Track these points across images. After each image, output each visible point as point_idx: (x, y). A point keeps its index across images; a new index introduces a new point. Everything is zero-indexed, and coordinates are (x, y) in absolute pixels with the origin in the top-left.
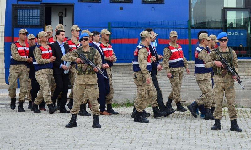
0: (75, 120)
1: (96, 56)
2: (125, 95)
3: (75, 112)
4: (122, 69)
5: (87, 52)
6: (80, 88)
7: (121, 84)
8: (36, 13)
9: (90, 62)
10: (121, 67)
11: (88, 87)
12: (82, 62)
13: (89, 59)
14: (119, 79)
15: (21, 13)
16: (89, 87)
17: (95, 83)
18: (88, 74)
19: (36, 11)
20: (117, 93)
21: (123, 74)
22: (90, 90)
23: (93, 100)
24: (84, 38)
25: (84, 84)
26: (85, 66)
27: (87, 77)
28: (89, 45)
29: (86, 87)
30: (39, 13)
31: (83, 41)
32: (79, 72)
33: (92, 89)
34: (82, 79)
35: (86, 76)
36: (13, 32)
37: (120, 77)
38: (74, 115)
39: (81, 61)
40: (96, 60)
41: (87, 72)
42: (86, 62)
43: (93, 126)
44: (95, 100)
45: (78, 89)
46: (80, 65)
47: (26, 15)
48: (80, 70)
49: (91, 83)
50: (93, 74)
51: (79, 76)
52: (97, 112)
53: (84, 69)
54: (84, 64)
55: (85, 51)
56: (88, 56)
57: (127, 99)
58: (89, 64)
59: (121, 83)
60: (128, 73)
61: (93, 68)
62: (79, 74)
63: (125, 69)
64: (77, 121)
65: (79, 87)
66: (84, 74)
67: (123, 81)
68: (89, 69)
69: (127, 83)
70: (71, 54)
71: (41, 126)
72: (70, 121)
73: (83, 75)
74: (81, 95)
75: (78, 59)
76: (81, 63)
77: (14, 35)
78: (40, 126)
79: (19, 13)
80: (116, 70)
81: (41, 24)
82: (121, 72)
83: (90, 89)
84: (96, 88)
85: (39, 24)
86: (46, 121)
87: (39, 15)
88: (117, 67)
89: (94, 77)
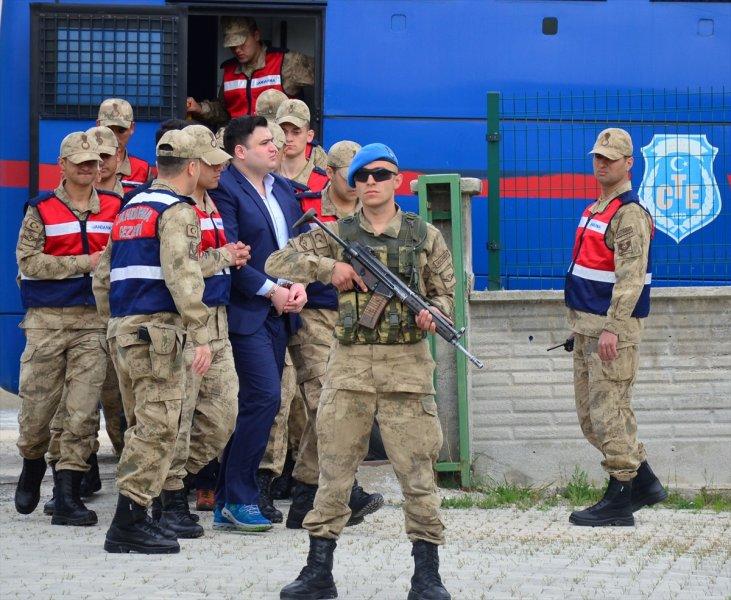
0: (328, 565)
1: (429, 254)
2: (565, 446)
3: (326, 528)
5: (384, 238)
6: (350, 410)
7: (547, 390)
8: (144, 48)
9: (401, 287)
10: (544, 310)
11: (389, 408)
12: (362, 285)
13: (395, 270)
14: (538, 370)
15: (74, 46)
16: (392, 406)
17: (423, 386)
18: (390, 342)
19: (144, 37)
20: (526, 435)
21: (556, 343)
22: (400, 420)
23: (414, 469)
24: (369, 167)
25: (372, 390)
26: (374, 306)
27: (385, 359)
29: (377, 407)
30: (156, 48)
31: (365, 180)
32: (348, 331)
33: (408, 413)
34: (360, 366)
35: (380, 350)
36: (34, 139)
37: (540, 360)
38: (322, 539)
39: (358, 278)
40: (427, 274)
41: (384, 335)
42: (379, 286)
44: (423, 470)
45: (338, 416)
46: (350, 298)
47: (97, 57)
48: (349, 322)
49: (402, 388)
50: (413, 342)
51: (346, 350)
52: (432, 529)
53: (369, 318)
54: (371, 292)
55: (378, 229)
56: (392, 257)
57: (577, 469)
58: (396, 297)
59: (548, 388)
61: (413, 313)
62: (346, 343)
64: (337, 572)
65: (344, 403)
66: (369, 342)
67: (555, 380)
68: (394, 320)
70: (309, 246)
71: (163, 592)
72: (304, 571)
73: (365, 349)
74: (357, 442)
75: (342, 271)
76: (356, 289)
77: (41, 158)
78: (159, 592)
79: (62, 46)
80: (525, 322)
81: (167, 99)
82: (545, 334)
84: (425, 413)
85: (156, 102)
86: (189, 570)
87: (156, 59)
88: (527, 312)
89: (419, 359)
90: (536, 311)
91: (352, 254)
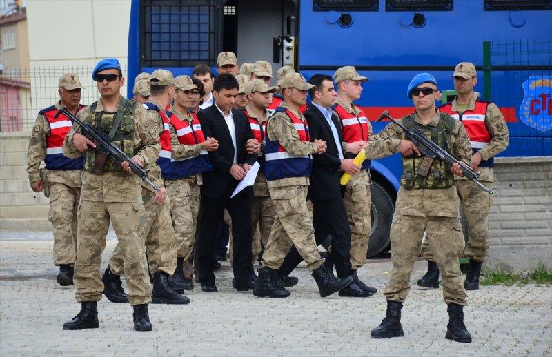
0: (398, 317)
1: (456, 136)
2: (533, 249)
3: (397, 296)
4: (525, 176)
5: (429, 127)
6: (410, 227)
7: (521, 216)
9: (441, 151)
10: (519, 169)
11: (433, 226)
12: (417, 152)
14: (515, 204)
16: (435, 225)
17: (453, 213)
18: (434, 187)
20: (508, 242)
21: (526, 188)
22: (440, 233)
23: (448, 262)
24: (420, 87)
25: (423, 215)
27: (431, 197)
28: (434, 106)
29: (426, 225)
31: (418, 94)
32: (409, 181)
33: (444, 229)
34: (416, 202)
35: (428, 192)
37: (516, 198)
39: (415, 148)
40: (455, 147)
41: (430, 183)
42: (428, 151)
43: (449, 336)
44: (454, 263)
45: (403, 231)
46: (410, 162)
48: (410, 176)
49: (441, 214)
50: (448, 187)
51: (408, 193)
52: (459, 297)
53: (423, 170)
55: (425, 122)
56: (434, 138)
57: (540, 262)
58: (438, 158)
59: (522, 215)
60: (542, 185)
62: (407, 188)
63: (533, 175)
64: (403, 321)
65: (407, 223)
66: (422, 187)
67: (527, 210)
68: (437, 174)
69: (539, 215)
71: (304, 332)
72: (385, 321)
73: (419, 192)
74: (414, 246)
75: (406, 144)
76: (414, 155)
78: (301, 332)
80: (507, 176)
82: (519, 183)
83: (439, 230)
84: (454, 229)
86: (316, 320)
88: (508, 170)
89: (451, 198)
90: (514, 169)
91: (410, 134)
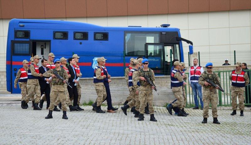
0: (51, 114)
1: (65, 73)
3: (51, 109)
5: (59, 71)
8: (26, 46)
13: (60, 75)
15: (17, 46)
17: (64, 90)
18: (60, 85)
19: (26, 45)
24: (57, 62)
25: (57, 91)
26: (58, 80)
27: (59, 87)
29: (58, 93)
30: (28, 46)
33: (62, 94)
34: (56, 88)
35: (59, 86)
36: (11, 58)
38: (50, 111)
39: (55, 76)
40: (65, 76)
42: (58, 77)
43: (63, 118)
47: (20, 47)
48: (54, 82)
49: (61, 91)
50: (63, 85)
52: (65, 109)
53: (57, 81)
55: (58, 70)
56: (60, 74)
58: (60, 79)
60: (86, 84)
61: (63, 81)
62: (54, 85)
63: (83, 82)
64: (53, 115)
65: (54, 93)
66: (57, 85)
68: (60, 82)
70: (49, 72)
71: (29, 118)
72: (48, 115)
75: (53, 75)
76: (55, 78)
77: (13, 60)
79: (15, 46)
81: (29, 53)
83: (61, 94)
85: (28, 53)
87: (28, 47)
89: (64, 87)
